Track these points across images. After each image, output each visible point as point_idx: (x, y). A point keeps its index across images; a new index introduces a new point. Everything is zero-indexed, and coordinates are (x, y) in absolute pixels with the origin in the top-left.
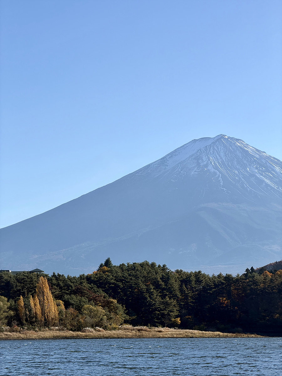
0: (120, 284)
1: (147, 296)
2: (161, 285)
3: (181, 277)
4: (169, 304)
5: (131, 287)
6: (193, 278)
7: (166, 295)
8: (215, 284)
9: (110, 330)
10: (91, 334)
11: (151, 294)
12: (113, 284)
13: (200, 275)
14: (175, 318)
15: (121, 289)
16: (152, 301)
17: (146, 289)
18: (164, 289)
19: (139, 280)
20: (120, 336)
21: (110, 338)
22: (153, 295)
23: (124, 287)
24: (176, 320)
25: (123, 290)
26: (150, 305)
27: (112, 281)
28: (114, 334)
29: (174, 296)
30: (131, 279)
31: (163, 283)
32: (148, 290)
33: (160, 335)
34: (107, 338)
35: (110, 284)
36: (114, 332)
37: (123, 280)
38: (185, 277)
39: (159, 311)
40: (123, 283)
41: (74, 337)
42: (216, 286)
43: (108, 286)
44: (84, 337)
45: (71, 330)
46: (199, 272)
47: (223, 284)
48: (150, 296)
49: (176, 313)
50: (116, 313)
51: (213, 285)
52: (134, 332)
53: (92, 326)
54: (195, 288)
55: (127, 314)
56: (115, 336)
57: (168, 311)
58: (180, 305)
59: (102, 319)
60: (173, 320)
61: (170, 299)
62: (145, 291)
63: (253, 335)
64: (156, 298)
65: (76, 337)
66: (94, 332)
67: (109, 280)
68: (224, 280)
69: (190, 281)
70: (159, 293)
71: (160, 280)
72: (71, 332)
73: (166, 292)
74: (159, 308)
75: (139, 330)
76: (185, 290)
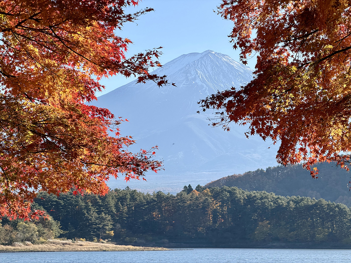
0: (61, 202)
1: (85, 212)
2: (98, 202)
3: (118, 195)
4: (104, 219)
5: (71, 204)
6: (129, 196)
7: (103, 211)
8: (147, 202)
9: (38, 244)
10: (19, 248)
11: (89, 210)
12: (56, 201)
13: (135, 193)
14: (109, 231)
15: (62, 206)
16: (89, 216)
17: (85, 206)
18: (100, 206)
19: (79, 198)
20: (44, 250)
21: (34, 252)
22: (90, 211)
23: (65, 204)
24: (110, 233)
25: (64, 207)
26: (88, 220)
27: (55, 199)
28: (39, 248)
29: (110, 212)
30: (72, 197)
31: (100, 201)
32: (87, 207)
33: (79, 248)
34: (32, 251)
35: (53, 201)
36: (41, 246)
37: (65, 198)
38: (121, 195)
39: (94, 225)
40: (64, 200)
41: (3, 250)
42: (148, 203)
43: (50, 203)
44: (12, 250)
45: (3, 244)
46: (135, 191)
47: (155, 201)
48: (87, 212)
49: (111, 227)
50: (50, 229)
51: (145, 202)
52: (58, 246)
53: (22, 241)
54: (130, 204)
55: (61, 229)
56: (40, 250)
57: (103, 225)
58: (114, 220)
59: (32, 235)
60: (108, 232)
61: (105, 214)
62: (84, 208)
63: (159, 249)
64: (93, 214)
65: (5, 250)
66: (23, 246)
67: (52, 198)
68: (157, 198)
69: (126, 199)
70: (96, 209)
71: (98, 198)
72: (2, 246)
73: (103, 209)
74: (95, 222)
75: (63, 244)
76: (120, 207)
